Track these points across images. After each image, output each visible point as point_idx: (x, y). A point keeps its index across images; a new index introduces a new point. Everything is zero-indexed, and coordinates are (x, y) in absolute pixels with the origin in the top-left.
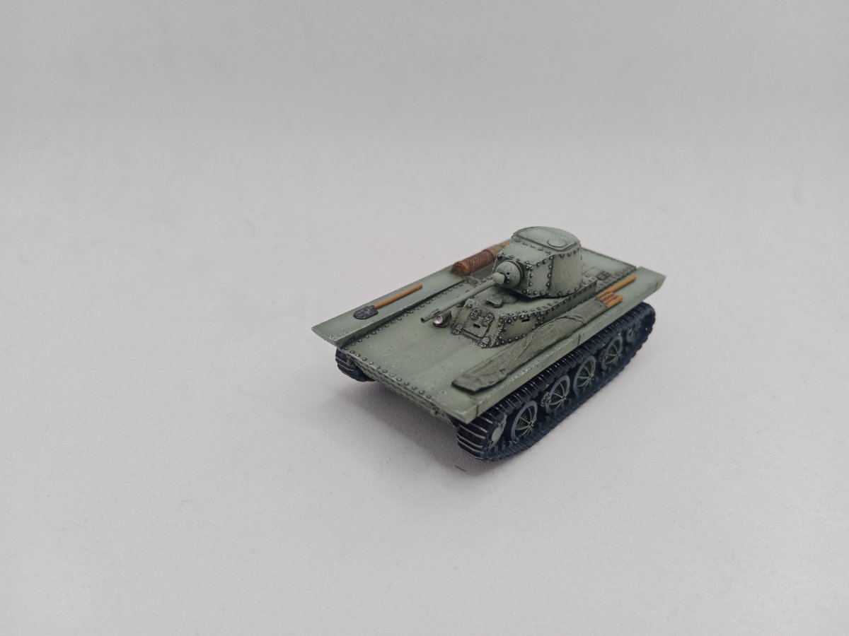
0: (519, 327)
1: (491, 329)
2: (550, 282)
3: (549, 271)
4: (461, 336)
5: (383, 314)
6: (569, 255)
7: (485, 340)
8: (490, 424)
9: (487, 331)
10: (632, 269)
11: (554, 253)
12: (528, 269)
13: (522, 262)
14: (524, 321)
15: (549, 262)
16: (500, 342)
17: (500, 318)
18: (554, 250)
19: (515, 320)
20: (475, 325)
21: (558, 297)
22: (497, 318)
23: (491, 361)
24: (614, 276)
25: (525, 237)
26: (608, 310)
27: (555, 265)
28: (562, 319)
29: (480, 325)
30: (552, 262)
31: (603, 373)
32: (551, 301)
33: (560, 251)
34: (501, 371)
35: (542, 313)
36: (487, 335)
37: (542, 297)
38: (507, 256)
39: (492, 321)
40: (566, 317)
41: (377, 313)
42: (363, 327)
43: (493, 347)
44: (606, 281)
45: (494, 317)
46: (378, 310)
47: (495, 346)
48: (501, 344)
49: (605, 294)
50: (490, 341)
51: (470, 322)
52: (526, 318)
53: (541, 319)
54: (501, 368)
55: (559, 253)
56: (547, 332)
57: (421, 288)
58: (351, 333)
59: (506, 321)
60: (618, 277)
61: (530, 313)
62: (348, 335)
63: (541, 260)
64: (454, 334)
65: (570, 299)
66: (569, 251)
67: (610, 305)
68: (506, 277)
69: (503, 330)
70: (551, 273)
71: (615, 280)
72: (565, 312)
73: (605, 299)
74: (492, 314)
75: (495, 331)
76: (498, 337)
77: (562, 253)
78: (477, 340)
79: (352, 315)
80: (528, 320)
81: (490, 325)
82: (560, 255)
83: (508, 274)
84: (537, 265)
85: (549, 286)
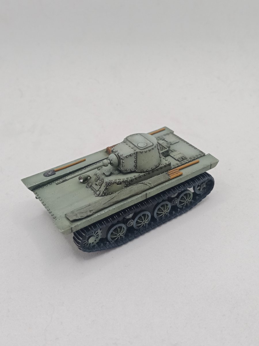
0: (115, 187)
1: (101, 187)
2: (136, 165)
3: (135, 159)
4: (90, 189)
5: (58, 174)
6: (145, 152)
7: (98, 193)
8: (84, 235)
9: (100, 188)
10: (202, 155)
11: (138, 150)
12: (121, 159)
13: (119, 155)
14: (118, 184)
15: (135, 155)
16: (105, 194)
17: (106, 182)
18: (139, 149)
19: (113, 184)
20: (96, 184)
21: (141, 172)
22: (105, 182)
23: (90, 205)
24: (188, 159)
25: (129, 140)
26: (169, 180)
27: (138, 156)
28: (140, 184)
29: (98, 185)
30: (137, 155)
31: (179, 209)
32: (136, 175)
33: (141, 150)
34: (90, 211)
35: (128, 181)
36: (100, 190)
37: (131, 172)
38: (114, 151)
39: (102, 183)
40: (142, 183)
41: (55, 174)
42: (44, 181)
43: (101, 196)
44: (182, 162)
45: (104, 181)
46: (56, 173)
47: (102, 196)
48: (105, 195)
49: (174, 170)
50: (100, 193)
51: (95, 183)
52: (119, 183)
53: (129, 184)
54: (91, 210)
55: (140, 151)
56: (128, 191)
57: (85, 160)
58: (36, 184)
59: (109, 184)
60: (190, 160)
61: (121, 181)
62: (35, 185)
63: (129, 154)
64: (87, 188)
65: (149, 174)
66: (145, 150)
67: (172, 177)
68: (111, 162)
69: (106, 189)
70: (136, 160)
71: (188, 161)
72: (143, 181)
73: (172, 174)
74: (103, 180)
75: (103, 188)
76: (103, 192)
77: (141, 151)
78: (95, 192)
79: (43, 174)
80: (121, 184)
81: (101, 185)
82: (140, 152)
83: (112, 160)
84: (126, 157)
85: (136, 167)
